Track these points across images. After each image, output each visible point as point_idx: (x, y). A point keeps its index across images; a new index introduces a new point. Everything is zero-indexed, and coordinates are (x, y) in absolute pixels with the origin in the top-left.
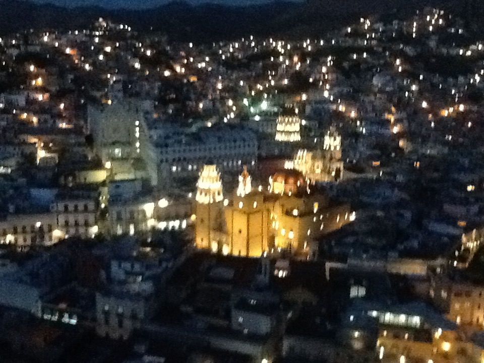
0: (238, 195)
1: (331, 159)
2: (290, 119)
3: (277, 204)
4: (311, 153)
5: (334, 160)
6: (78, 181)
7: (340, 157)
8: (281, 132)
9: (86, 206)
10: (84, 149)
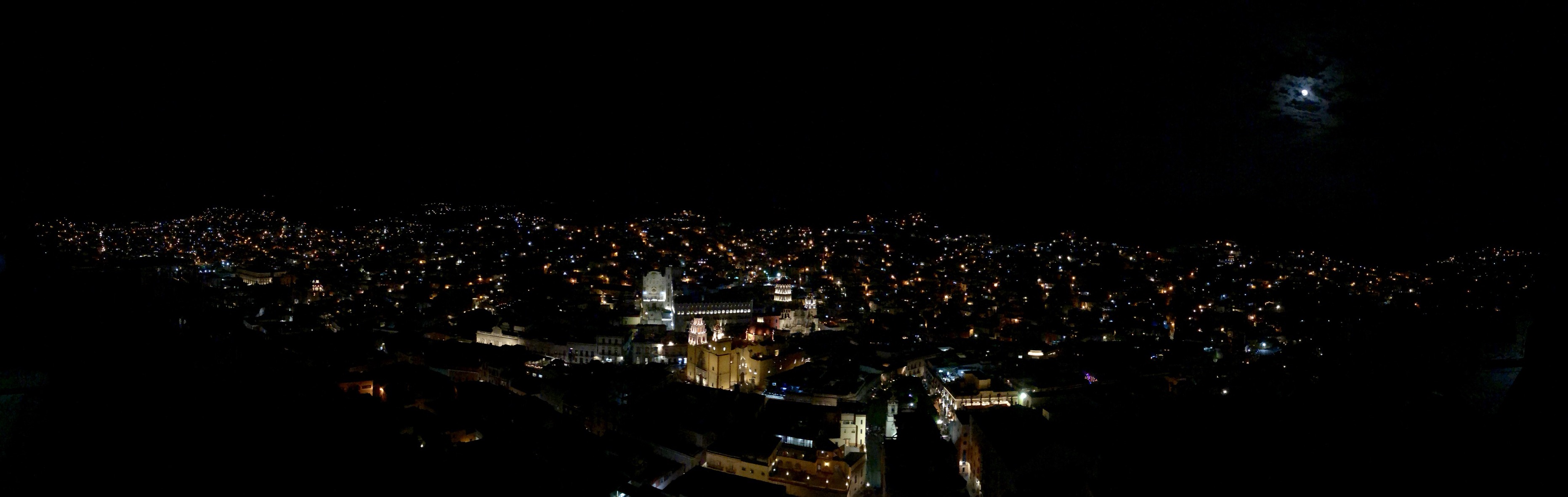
0: (713, 340)
1: (809, 316)
2: (784, 286)
3: (746, 349)
4: (793, 312)
5: (811, 317)
6: (621, 323)
7: (816, 314)
8: (777, 295)
9: (616, 341)
10: (633, 301)
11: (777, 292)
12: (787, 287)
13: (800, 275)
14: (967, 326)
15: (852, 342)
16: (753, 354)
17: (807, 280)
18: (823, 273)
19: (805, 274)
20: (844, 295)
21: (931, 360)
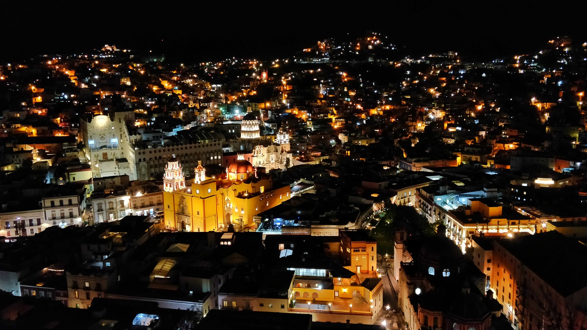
1: (282, 152)
3: (230, 189)
4: (266, 148)
5: (284, 152)
6: (67, 181)
7: (289, 149)
8: (245, 132)
9: (70, 201)
10: (76, 153)
11: (243, 128)
12: (251, 122)
13: (260, 110)
14: (454, 153)
15: (332, 175)
16: (237, 194)
17: (270, 116)
18: (286, 108)
19: (266, 110)
20: (311, 129)
21: (424, 189)
